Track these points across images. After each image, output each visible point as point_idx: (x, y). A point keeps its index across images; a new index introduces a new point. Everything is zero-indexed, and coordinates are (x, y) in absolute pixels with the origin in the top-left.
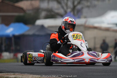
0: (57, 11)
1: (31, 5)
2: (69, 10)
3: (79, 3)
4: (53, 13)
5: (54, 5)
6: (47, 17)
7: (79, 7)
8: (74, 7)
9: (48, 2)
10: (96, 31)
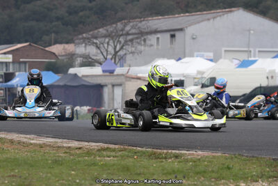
0: (95, 58)
1: (64, 49)
2: (109, 57)
3: (122, 48)
4: (90, 60)
5: (91, 50)
6: (83, 65)
7: (121, 53)
8: (116, 53)
9: (85, 47)
10: (139, 81)
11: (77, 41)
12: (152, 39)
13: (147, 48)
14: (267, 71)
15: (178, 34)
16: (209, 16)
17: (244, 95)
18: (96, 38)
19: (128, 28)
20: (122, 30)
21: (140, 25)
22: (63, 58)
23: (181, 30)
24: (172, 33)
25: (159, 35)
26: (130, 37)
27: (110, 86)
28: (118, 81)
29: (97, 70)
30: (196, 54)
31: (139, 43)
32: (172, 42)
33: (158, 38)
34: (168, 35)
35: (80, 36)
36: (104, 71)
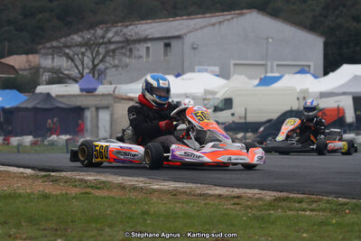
0: (66, 72)
1: (28, 61)
2: (86, 71)
3: (102, 60)
4: (62, 75)
5: (61, 63)
6: (51, 82)
7: (101, 66)
8: (95, 66)
11: (43, 51)
12: (141, 49)
13: (133, 61)
14: (298, 90)
15: (174, 43)
16: (214, 20)
17: (269, 121)
18: (69, 47)
19: (110, 35)
20: (103, 37)
21: (125, 30)
22: (25, 73)
23: (178, 37)
24: (167, 41)
25: (149, 45)
26: (112, 47)
27: (93, 109)
28: (104, 102)
29: (74, 89)
30: (197, 68)
31: (125, 55)
32: (166, 54)
33: (148, 48)
34: (161, 44)
35: (48, 45)
36: (82, 90)
